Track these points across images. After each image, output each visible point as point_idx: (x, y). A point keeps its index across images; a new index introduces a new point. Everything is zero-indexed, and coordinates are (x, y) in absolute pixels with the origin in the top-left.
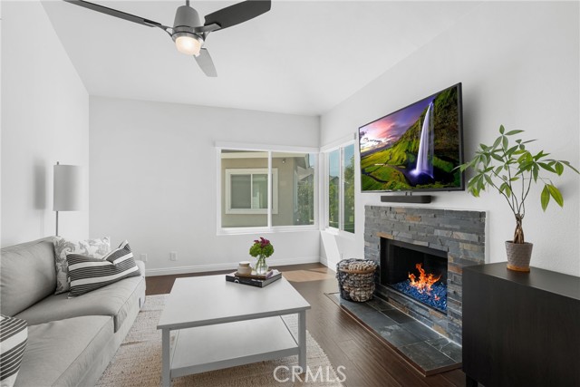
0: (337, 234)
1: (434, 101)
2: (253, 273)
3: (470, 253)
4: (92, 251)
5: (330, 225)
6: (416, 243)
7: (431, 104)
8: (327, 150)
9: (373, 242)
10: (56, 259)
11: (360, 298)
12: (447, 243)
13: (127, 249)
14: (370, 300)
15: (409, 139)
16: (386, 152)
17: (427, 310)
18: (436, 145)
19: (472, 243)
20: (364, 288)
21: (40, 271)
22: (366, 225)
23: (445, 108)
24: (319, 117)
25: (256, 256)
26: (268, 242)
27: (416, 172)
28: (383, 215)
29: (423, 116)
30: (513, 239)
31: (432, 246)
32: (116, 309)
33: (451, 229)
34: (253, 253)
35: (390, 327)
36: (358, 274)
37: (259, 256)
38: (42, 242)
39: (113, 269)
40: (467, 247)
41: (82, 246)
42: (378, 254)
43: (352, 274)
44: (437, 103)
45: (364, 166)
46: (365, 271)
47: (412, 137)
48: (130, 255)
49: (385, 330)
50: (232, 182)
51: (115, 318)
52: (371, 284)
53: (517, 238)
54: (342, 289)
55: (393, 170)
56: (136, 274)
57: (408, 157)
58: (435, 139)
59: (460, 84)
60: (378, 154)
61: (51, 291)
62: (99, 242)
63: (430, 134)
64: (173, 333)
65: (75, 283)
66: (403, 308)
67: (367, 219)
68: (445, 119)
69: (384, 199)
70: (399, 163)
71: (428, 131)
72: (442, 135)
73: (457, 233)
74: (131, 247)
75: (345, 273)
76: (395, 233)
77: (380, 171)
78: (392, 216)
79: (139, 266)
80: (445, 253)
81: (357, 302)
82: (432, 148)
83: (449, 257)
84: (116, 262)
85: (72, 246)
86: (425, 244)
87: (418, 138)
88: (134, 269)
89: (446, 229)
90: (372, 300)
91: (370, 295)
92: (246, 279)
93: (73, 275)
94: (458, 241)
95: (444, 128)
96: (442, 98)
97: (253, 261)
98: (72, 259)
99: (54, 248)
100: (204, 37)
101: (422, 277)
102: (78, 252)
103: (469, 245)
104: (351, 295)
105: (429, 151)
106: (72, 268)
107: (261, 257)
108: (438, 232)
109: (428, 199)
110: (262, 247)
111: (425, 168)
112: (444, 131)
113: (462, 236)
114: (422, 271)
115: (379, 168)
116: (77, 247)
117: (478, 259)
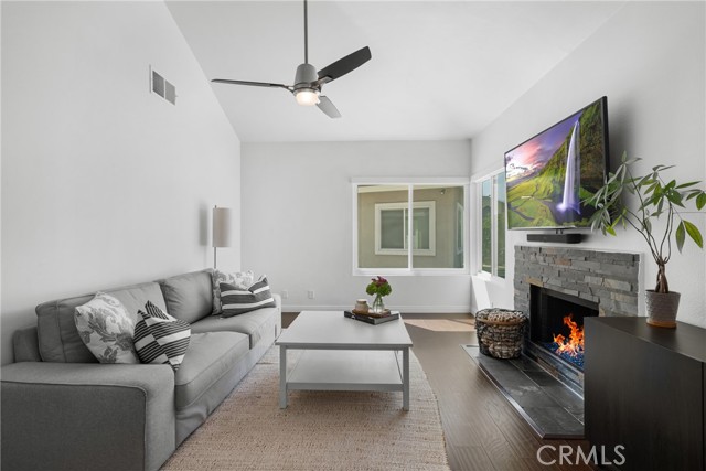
0: (489, 280)
1: (580, 120)
2: (370, 311)
3: (622, 305)
4: (238, 282)
5: (484, 269)
6: (566, 291)
7: (577, 123)
8: (478, 179)
9: (523, 290)
10: (213, 287)
11: (501, 353)
12: (598, 293)
13: (264, 282)
14: (513, 358)
15: (555, 166)
16: (533, 182)
17: (577, 374)
18: (582, 172)
19: (625, 293)
20: (505, 343)
21: (202, 295)
22: (516, 269)
23: (591, 127)
24: (469, 141)
25: (372, 294)
26: (385, 281)
27: (563, 207)
28: (532, 257)
29: (569, 138)
30: (654, 287)
31: (583, 296)
32: (252, 330)
33: (602, 275)
34: (370, 291)
35: (526, 388)
36: (498, 325)
37: (375, 295)
38: (204, 272)
39: (252, 298)
40: (619, 297)
41: (231, 278)
42: (528, 305)
43: (491, 325)
44: (583, 121)
45: (511, 199)
46: (507, 323)
47: (558, 162)
48: (267, 288)
49: (518, 389)
50: (383, 219)
51: (250, 337)
52: (516, 340)
53: (658, 287)
54: (480, 342)
55: (540, 203)
56: (271, 305)
57: (555, 187)
58: (582, 165)
59: (605, 98)
60: (525, 184)
61: (209, 313)
62: (244, 275)
63: (576, 159)
64: (288, 351)
65: (225, 307)
66: (552, 370)
67: (516, 261)
68: (591, 141)
69: (531, 238)
70: (545, 196)
71: (574, 157)
72: (588, 161)
73: (609, 281)
74: (268, 281)
75: (483, 323)
76: (545, 280)
77: (526, 205)
78: (542, 258)
79: (275, 298)
80: (597, 304)
81: (497, 358)
82: (579, 178)
83: (600, 310)
84: (255, 292)
85: (224, 277)
86: (575, 293)
87: (564, 164)
88: (270, 300)
89: (597, 275)
90: (517, 357)
91: (514, 352)
92: (362, 316)
93: (225, 300)
94: (609, 290)
95: (589, 152)
96: (587, 115)
97: (370, 299)
98: (224, 287)
99: (212, 277)
100: (320, 89)
101: (574, 335)
102: (228, 282)
103: (621, 296)
104: (490, 349)
105: (576, 180)
106: (223, 294)
107: (378, 296)
108: (588, 279)
109: (577, 238)
110: (378, 286)
111: (572, 201)
112: (590, 156)
113: (613, 284)
114: (572, 325)
115: (526, 201)
116: (228, 278)
117: (630, 313)
